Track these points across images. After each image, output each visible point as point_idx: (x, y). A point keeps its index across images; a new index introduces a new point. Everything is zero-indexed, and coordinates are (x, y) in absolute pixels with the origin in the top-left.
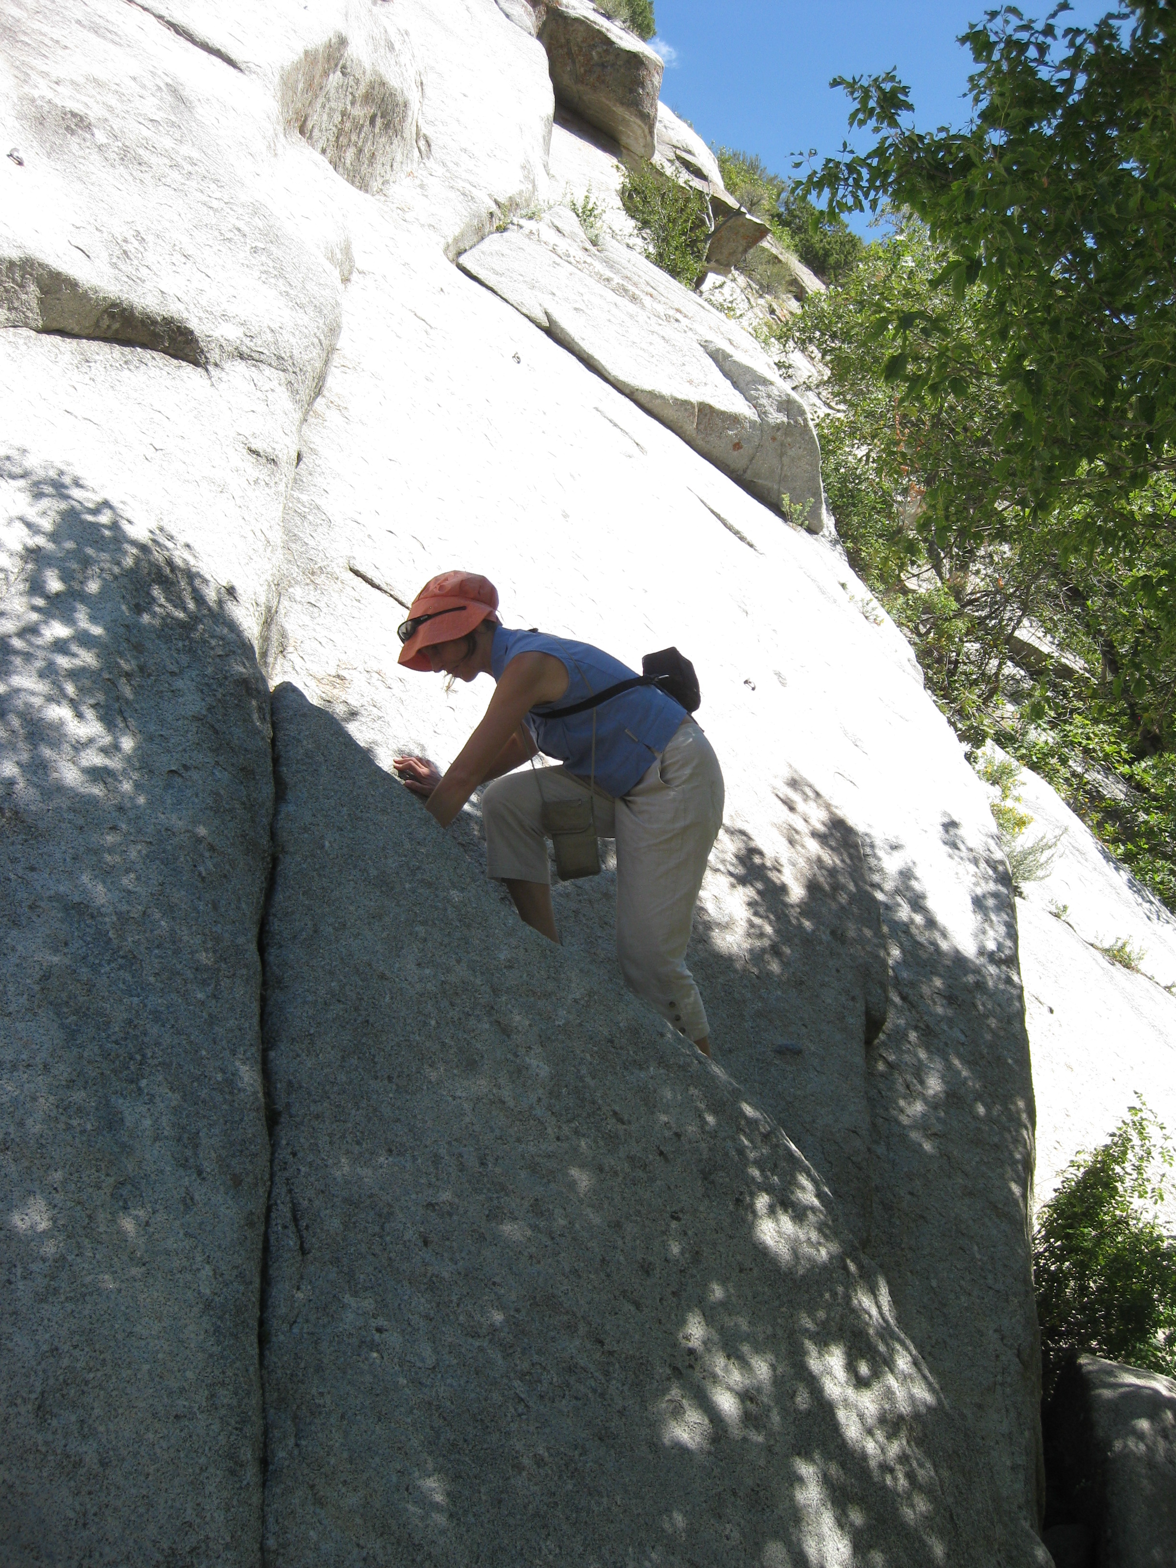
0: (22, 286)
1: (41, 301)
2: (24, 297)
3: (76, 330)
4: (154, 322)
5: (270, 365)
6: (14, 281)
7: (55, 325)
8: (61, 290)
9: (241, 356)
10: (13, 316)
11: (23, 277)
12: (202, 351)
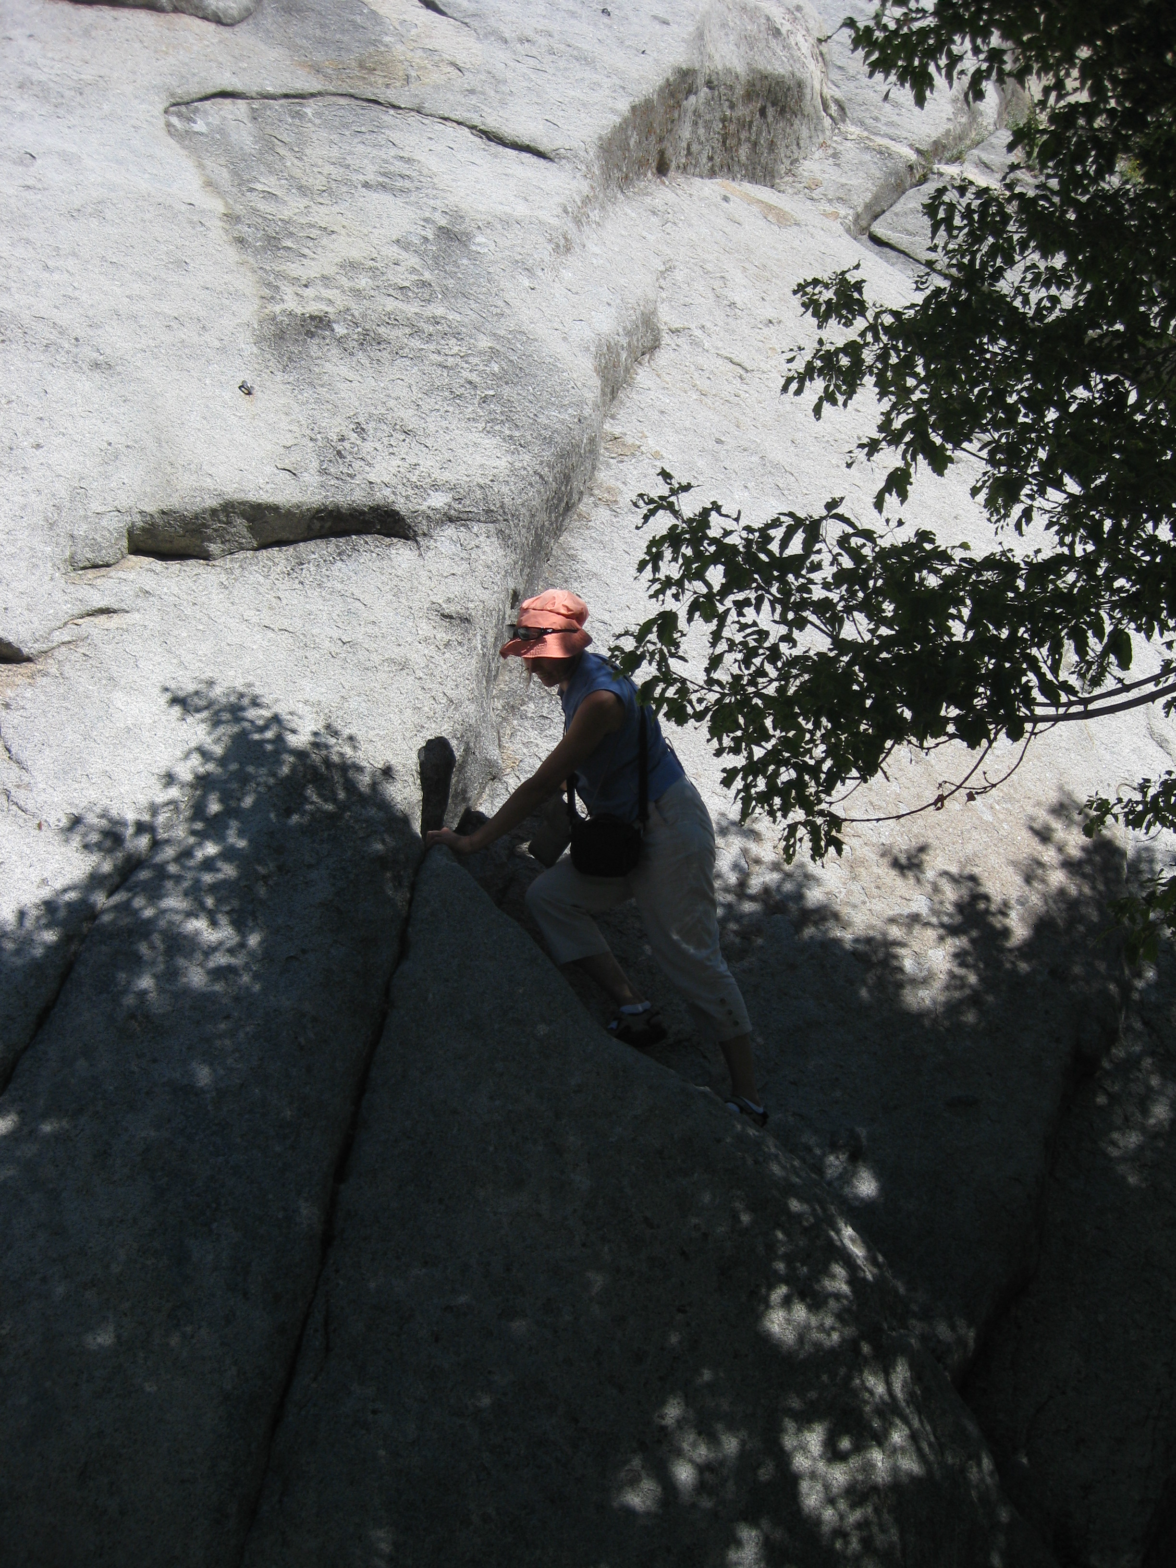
0: (228, 523)
1: (250, 529)
2: (233, 530)
3: (292, 537)
4: (362, 513)
5: (479, 521)
6: (220, 522)
7: (270, 540)
8: (265, 515)
9: (451, 520)
10: (227, 546)
11: (228, 516)
12: (410, 527)
